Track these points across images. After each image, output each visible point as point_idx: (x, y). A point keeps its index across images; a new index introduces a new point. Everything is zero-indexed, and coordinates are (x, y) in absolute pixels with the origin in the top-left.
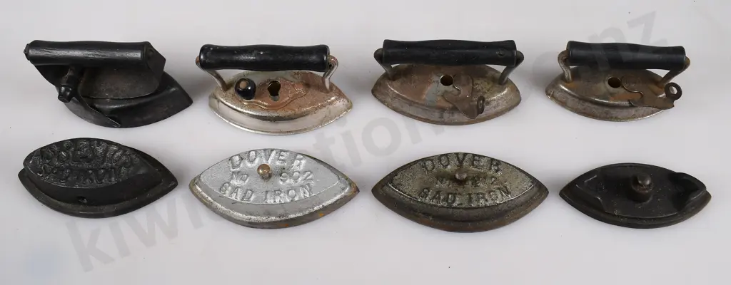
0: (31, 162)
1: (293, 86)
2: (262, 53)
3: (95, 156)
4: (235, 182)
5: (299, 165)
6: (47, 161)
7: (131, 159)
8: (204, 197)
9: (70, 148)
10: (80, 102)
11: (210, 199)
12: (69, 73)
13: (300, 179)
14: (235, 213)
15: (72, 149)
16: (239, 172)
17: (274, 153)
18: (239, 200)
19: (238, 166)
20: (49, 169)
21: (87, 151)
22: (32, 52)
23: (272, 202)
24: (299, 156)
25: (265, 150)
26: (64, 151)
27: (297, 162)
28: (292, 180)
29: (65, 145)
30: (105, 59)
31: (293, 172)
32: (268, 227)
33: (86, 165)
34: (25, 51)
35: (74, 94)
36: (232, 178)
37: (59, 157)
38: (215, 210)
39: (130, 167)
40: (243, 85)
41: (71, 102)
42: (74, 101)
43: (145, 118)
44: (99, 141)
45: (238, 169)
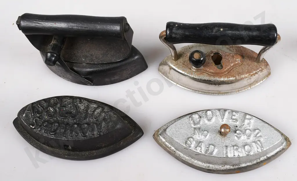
0: (24, 115)
1: (233, 57)
2: (222, 30)
3: (78, 112)
4: (198, 137)
5: (249, 124)
6: (38, 115)
7: (110, 116)
8: (168, 147)
9: (56, 104)
10: (62, 65)
11: (173, 148)
12: (53, 42)
13: (252, 136)
14: (196, 161)
15: (59, 105)
16: (199, 128)
17: (227, 113)
18: (203, 152)
19: (198, 123)
20: (40, 122)
21: (70, 107)
22: (23, 24)
23: (232, 156)
24: (248, 117)
25: (219, 110)
26: (52, 107)
27: (247, 121)
28: (245, 137)
29: (52, 101)
30: (87, 30)
31: (246, 130)
32: (223, 173)
33: (71, 121)
34: (17, 22)
35: (58, 59)
36: (194, 134)
37: (48, 112)
38: (178, 158)
39: (109, 122)
40: (196, 56)
41: (55, 65)
42: (58, 65)
43: (113, 79)
44: (81, 99)
45: (198, 126)
